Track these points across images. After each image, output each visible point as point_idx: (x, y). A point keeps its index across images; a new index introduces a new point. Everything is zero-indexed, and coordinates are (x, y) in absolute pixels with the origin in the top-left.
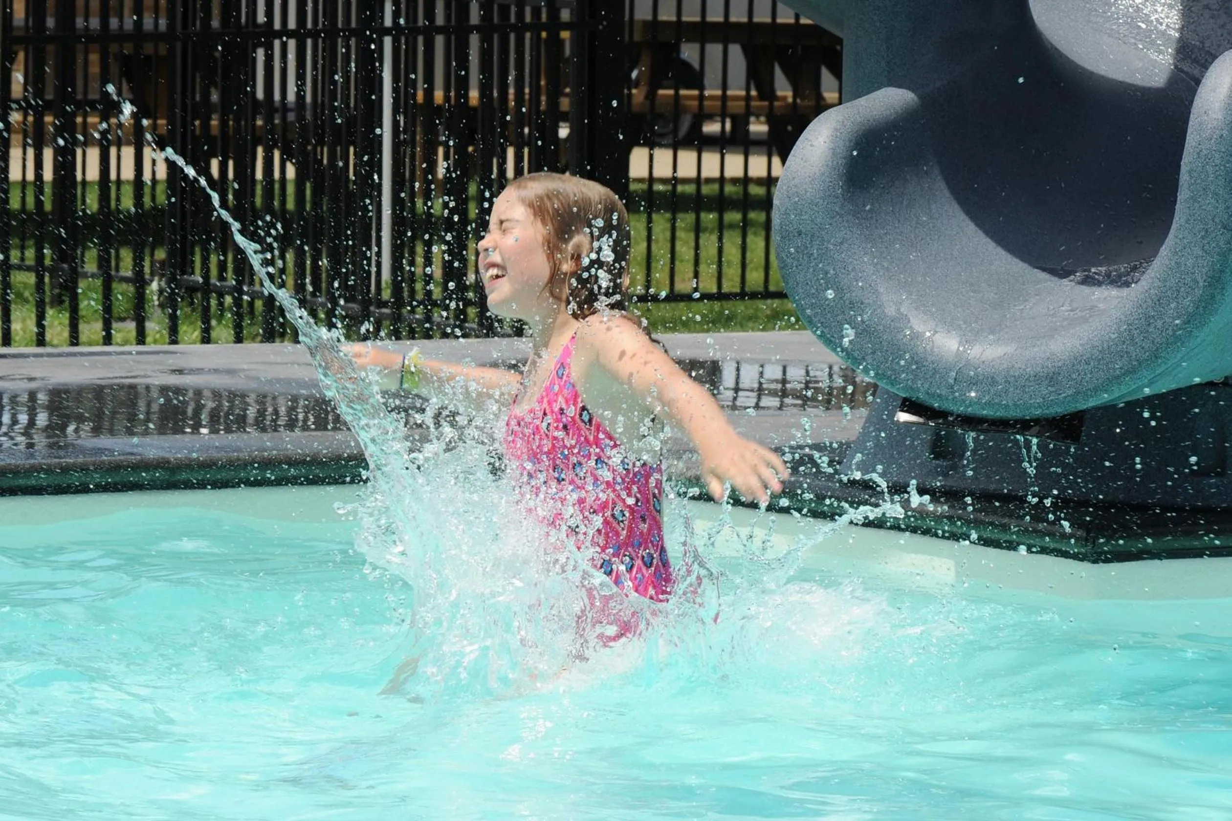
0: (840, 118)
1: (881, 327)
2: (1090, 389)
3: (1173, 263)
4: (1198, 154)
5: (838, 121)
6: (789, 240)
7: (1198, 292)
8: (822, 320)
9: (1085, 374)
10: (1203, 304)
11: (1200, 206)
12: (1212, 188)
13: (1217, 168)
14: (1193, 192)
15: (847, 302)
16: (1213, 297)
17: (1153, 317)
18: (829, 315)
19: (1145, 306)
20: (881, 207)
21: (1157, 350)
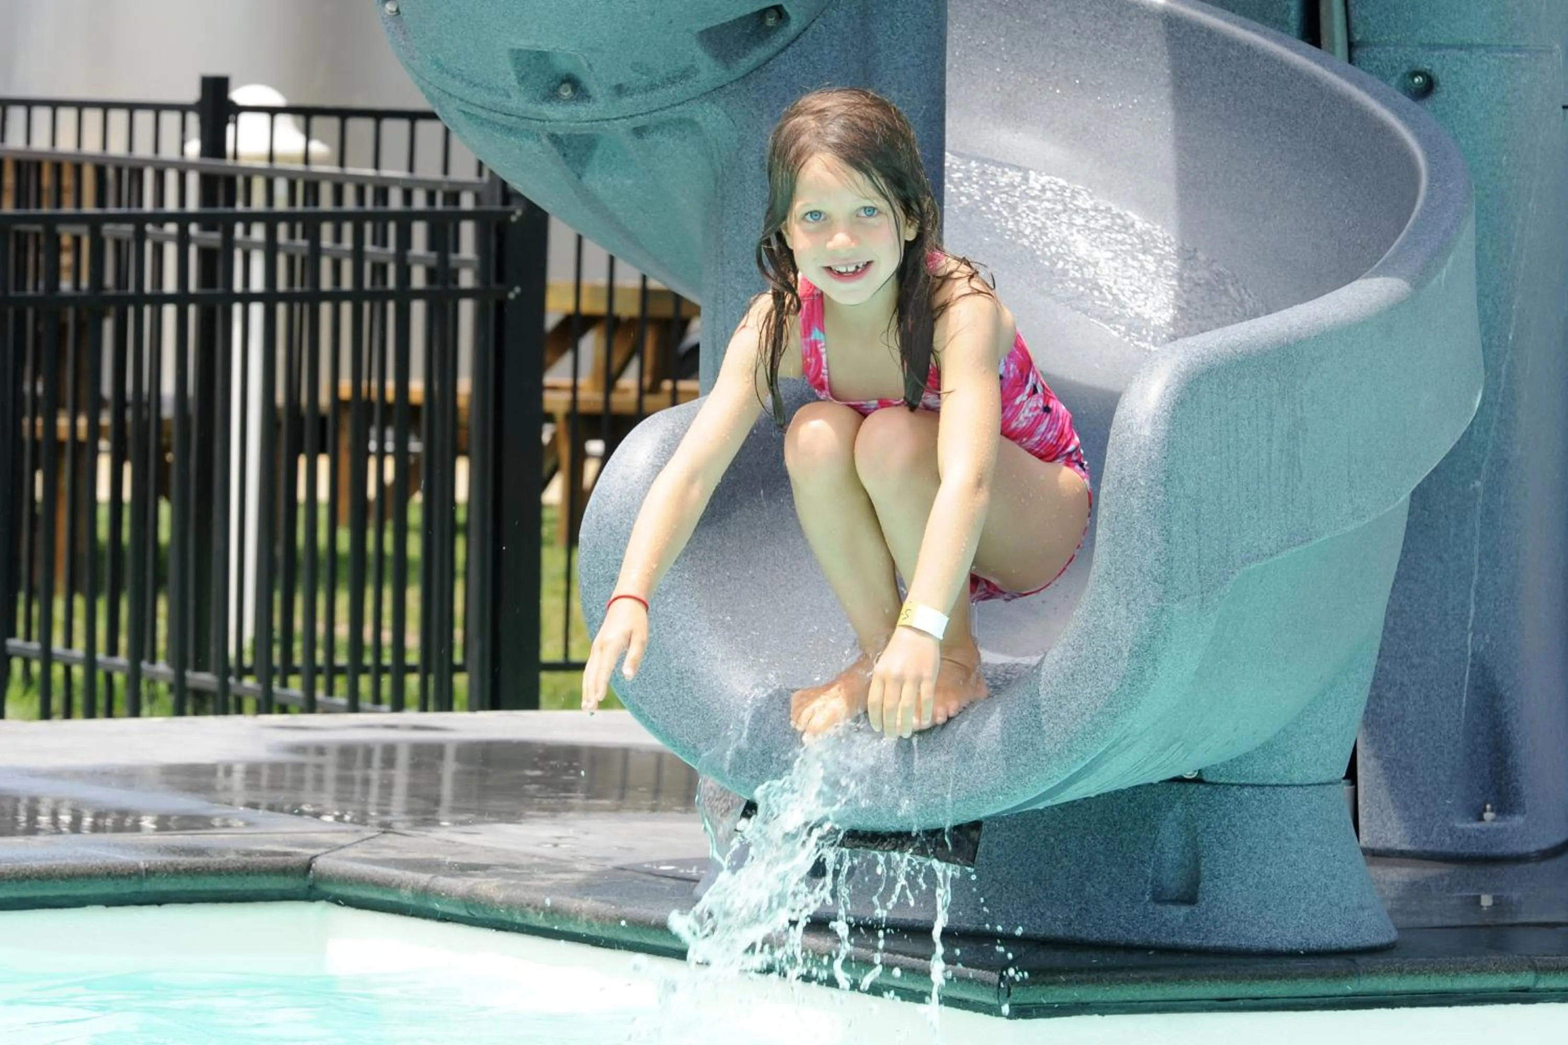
0: (670, 426)
1: (717, 705)
2: (985, 793)
3: (1090, 626)
4: (1120, 482)
5: (667, 429)
6: (599, 587)
7: (1123, 665)
8: (641, 694)
9: (980, 772)
10: (1129, 682)
11: (1124, 551)
12: (1138, 527)
13: (1144, 500)
14: (1113, 532)
15: (674, 670)
16: (1142, 671)
17: (1066, 697)
18: (650, 689)
19: (1054, 682)
20: (724, 544)
21: (1071, 741)
